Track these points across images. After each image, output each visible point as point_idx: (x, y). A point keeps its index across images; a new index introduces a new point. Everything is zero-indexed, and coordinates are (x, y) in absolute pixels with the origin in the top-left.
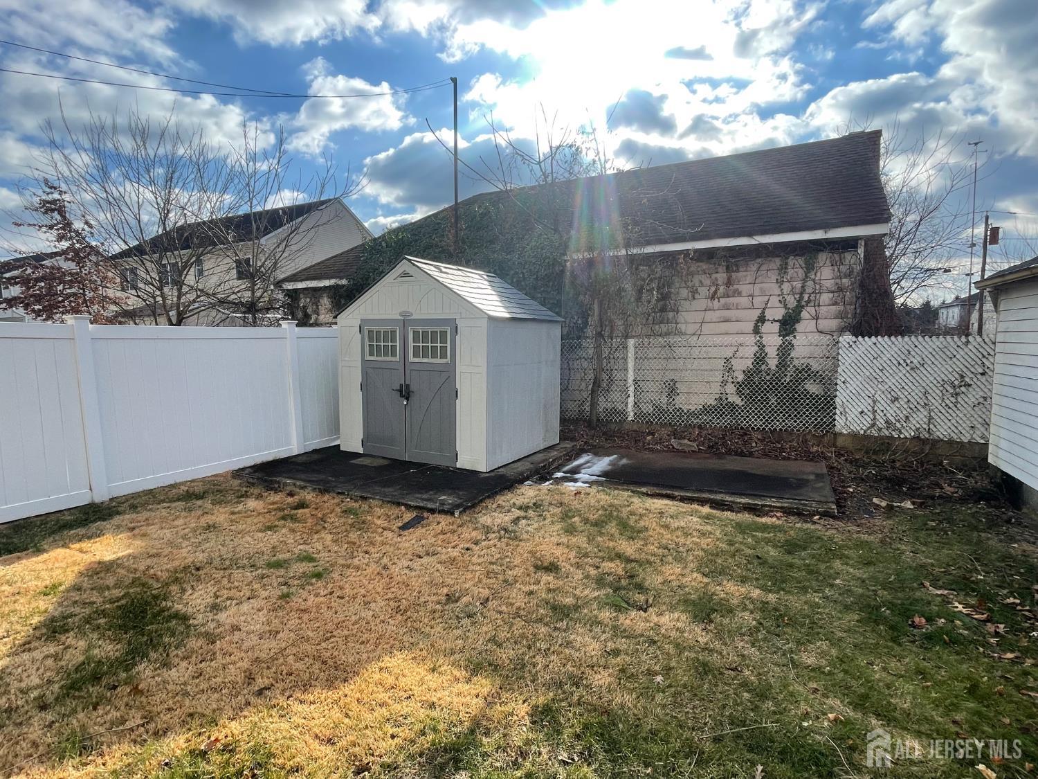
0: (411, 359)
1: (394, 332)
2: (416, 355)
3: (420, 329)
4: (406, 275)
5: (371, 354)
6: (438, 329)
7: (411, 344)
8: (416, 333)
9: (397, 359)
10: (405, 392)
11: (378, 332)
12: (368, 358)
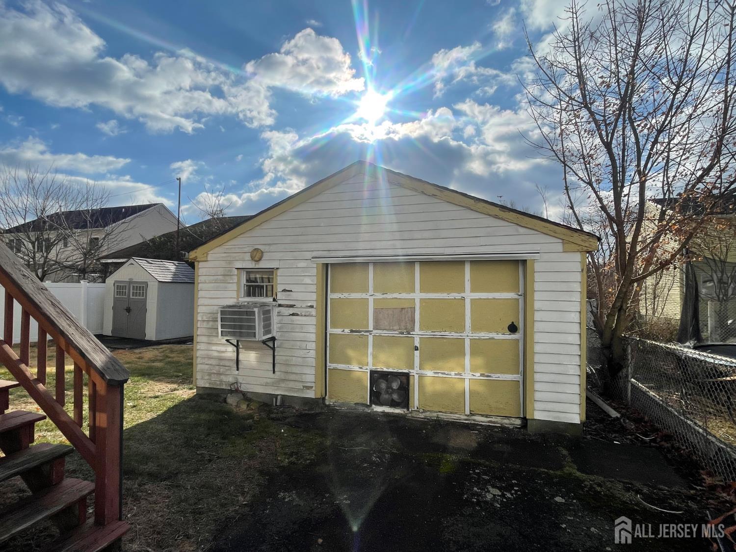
0: (131, 297)
1: (126, 286)
2: (133, 295)
3: (135, 285)
4: (132, 264)
5: (117, 295)
6: (141, 285)
7: (131, 291)
8: (133, 287)
9: (126, 297)
10: (128, 310)
11: (120, 286)
12: (116, 296)
